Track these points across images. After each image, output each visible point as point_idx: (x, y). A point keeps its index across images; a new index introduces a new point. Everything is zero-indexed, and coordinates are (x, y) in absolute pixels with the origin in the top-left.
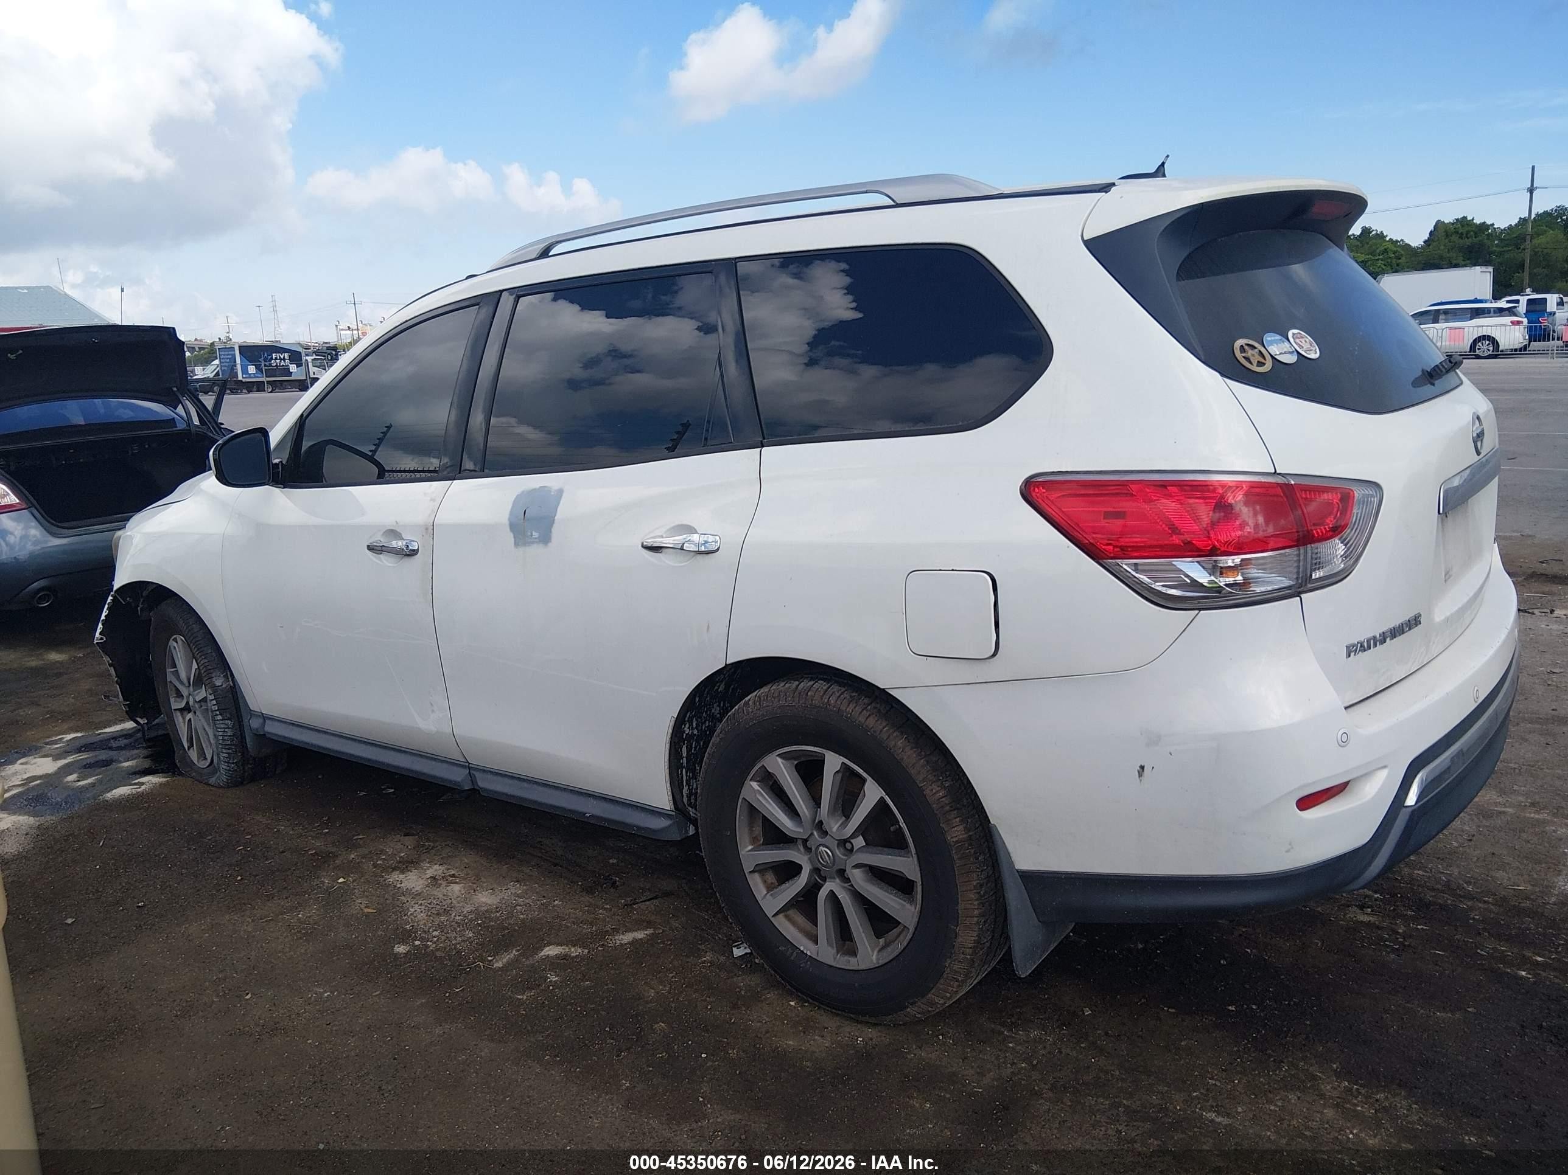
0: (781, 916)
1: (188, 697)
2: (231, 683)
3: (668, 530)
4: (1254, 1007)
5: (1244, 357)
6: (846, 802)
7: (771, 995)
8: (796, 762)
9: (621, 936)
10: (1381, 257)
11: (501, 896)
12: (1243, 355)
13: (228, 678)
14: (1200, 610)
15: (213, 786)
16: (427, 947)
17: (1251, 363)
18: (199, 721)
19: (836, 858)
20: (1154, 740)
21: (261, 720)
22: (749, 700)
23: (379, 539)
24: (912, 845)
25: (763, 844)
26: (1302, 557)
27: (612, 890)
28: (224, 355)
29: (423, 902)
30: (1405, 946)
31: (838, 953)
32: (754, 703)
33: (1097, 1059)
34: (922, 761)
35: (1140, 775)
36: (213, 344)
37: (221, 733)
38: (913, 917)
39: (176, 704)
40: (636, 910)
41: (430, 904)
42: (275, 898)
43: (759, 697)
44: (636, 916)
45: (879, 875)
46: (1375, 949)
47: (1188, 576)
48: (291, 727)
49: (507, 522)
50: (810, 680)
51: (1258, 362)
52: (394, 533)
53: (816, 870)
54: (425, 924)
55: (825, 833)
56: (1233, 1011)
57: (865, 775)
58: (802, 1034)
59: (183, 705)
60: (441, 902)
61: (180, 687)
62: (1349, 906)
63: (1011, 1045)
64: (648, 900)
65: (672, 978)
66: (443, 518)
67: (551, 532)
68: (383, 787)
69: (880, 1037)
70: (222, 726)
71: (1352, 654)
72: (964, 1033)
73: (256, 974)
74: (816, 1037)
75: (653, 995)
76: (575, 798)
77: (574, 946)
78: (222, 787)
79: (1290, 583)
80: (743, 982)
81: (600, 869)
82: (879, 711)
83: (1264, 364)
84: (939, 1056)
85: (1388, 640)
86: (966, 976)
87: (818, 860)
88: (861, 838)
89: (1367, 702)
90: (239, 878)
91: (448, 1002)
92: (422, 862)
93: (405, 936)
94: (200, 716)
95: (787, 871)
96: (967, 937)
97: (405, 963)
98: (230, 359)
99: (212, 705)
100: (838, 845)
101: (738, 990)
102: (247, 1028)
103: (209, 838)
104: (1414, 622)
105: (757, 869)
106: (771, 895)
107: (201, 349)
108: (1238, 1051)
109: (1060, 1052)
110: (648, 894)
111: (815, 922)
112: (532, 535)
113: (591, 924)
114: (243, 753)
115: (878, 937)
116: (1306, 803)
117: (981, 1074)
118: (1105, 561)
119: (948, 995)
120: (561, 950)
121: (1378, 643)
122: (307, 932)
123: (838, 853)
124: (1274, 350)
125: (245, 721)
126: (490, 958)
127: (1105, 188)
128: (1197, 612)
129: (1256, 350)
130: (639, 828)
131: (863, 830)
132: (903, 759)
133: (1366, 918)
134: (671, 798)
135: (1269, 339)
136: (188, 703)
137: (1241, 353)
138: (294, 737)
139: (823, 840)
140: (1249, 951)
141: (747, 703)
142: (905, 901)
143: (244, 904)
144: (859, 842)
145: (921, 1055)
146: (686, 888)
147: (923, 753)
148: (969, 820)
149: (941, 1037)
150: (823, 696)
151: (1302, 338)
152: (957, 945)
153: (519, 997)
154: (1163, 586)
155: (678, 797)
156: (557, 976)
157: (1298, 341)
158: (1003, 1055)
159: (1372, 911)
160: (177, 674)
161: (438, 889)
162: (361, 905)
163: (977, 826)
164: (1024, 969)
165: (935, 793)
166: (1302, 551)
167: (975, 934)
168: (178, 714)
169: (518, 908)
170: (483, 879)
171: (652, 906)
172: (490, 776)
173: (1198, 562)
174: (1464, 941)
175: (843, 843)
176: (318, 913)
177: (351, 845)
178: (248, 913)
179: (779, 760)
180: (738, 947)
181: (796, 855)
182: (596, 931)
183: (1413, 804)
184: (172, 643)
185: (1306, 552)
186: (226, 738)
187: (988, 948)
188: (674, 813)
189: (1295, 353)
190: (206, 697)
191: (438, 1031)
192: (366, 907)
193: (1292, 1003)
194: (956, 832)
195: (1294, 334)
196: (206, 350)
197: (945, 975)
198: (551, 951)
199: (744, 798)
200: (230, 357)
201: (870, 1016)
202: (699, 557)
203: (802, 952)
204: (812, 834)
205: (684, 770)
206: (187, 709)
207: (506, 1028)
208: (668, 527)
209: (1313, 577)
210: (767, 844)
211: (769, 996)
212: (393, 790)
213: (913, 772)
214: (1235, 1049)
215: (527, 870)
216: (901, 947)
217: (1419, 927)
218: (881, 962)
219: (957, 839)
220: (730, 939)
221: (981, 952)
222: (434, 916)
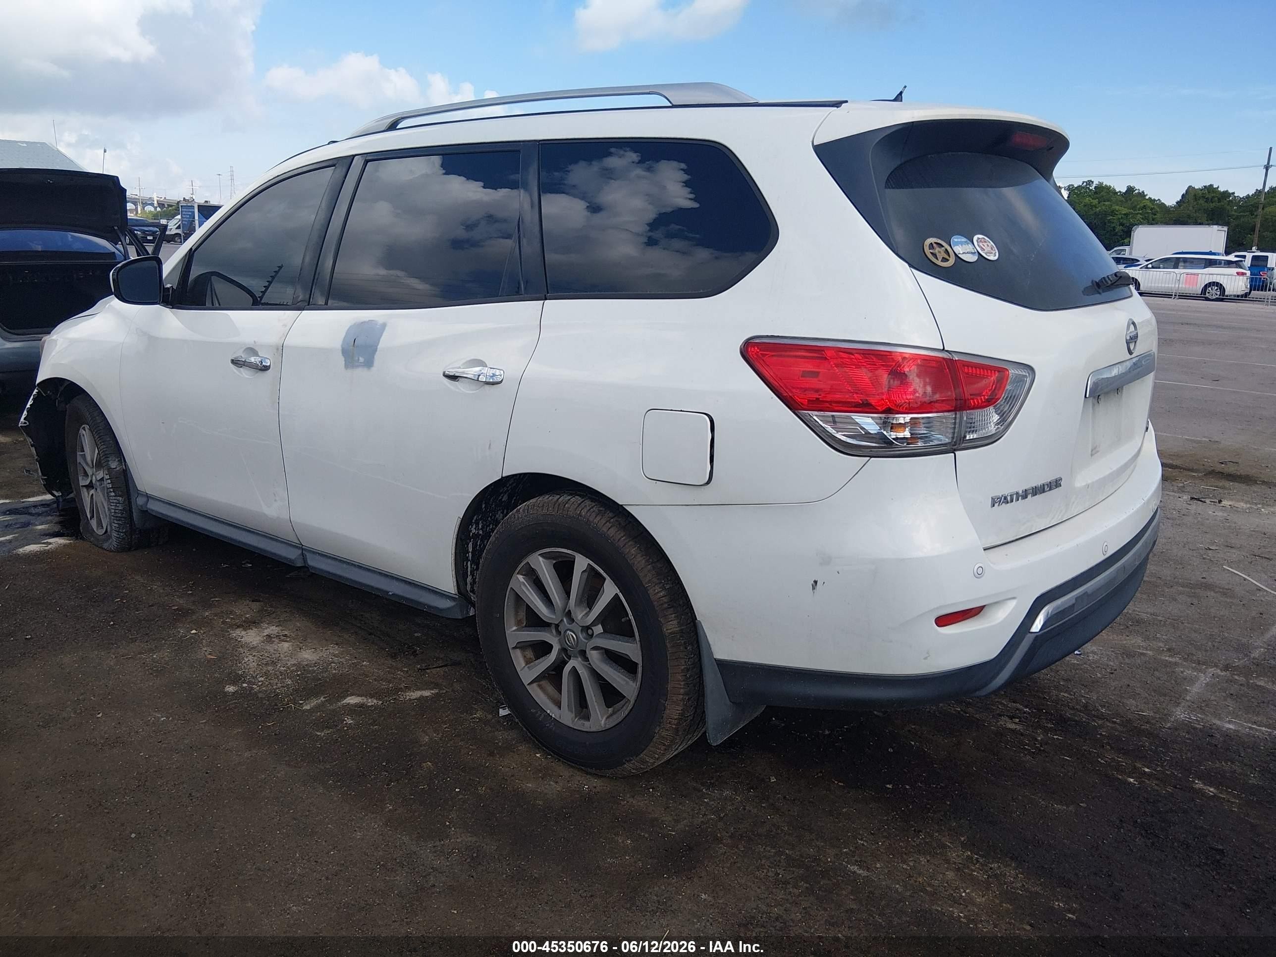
0: (535, 685)
1: (92, 477)
2: (124, 466)
3: (466, 362)
4: (908, 787)
5: (931, 253)
6: (590, 596)
7: (522, 748)
8: (554, 562)
9: (412, 693)
10: (1140, 212)
11: (321, 654)
12: (931, 251)
13: (122, 463)
14: (871, 457)
15: (105, 550)
16: (252, 689)
17: (937, 259)
18: (100, 497)
19: (580, 641)
20: (826, 560)
21: (145, 499)
22: (520, 508)
23: (242, 355)
24: (637, 634)
25: (526, 626)
26: (958, 421)
27: (412, 657)
28: (186, 211)
29: (256, 654)
30: (1040, 750)
31: (576, 718)
32: (524, 511)
33: (772, 816)
34: (649, 566)
35: (814, 588)
36: (179, 202)
37: (113, 507)
38: (634, 692)
39: (83, 482)
40: (428, 674)
41: (261, 656)
42: (138, 641)
43: (528, 506)
44: (427, 679)
45: (612, 657)
46: (1015, 751)
47: (863, 428)
48: (168, 506)
49: (340, 348)
50: (569, 495)
51: (943, 258)
52: (252, 351)
53: (564, 650)
54: (254, 672)
55: (572, 620)
56: (889, 788)
57: (605, 575)
58: (541, 779)
59: (87, 482)
60: (271, 655)
61: (87, 468)
62: (1001, 716)
63: (706, 800)
64: (440, 667)
65: (445, 728)
66: (291, 341)
67: (374, 357)
68: (243, 562)
69: (603, 786)
70: (115, 501)
71: (996, 505)
72: (670, 788)
73: (109, 699)
74: (551, 783)
75: (427, 740)
76: (383, 579)
77: (371, 698)
78: (113, 551)
79: (947, 441)
80: (502, 736)
81: (406, 640)
82: (620, 524)
83: (948, 260)
84: (646, 804)
85: (1029, 496)
86: (671, 741)
87: (566, 641)
88: (600, 626)
89: (1005, 546)
90: (112, 623)
91: (259, 733)
92: (262, 623)
93: (236, 679)
94: (99, 492)
95: (543, 649)
96: (673, 710)
97: (231, 700)
98: (190, 215)
99: (108, 483)
100: (582, 631)
101: (496, 741)
102: (93, 740)
103: (95, 590)
104: (1056, 484)
105: (518, 646)
106: (528, 667)
107: (169, 206)
108: (888, 820)
109: (745, 809)
110: (440, 663)
111: (560, 691)
112: (359, 360)
113: (390, 682)
114: (131, 525)
115: (608, 706)
116: (944, 620)
117: (677, 821)
118: (800, 411)
119: (657, 756)
120: (360, 700)
121: (1020, 498)
122: (157, 670)
123: (581, 636)
124: (958, 249)
125: (133, 500)
126: (301, 702)
127: (837, 104)
128: (868, 458)
129: (943, 248)
130: (429, 607)
131: (602, 619)
132: (634, 564)
133: (1013, 726)
134: (455, 584)
135: (956, 240)
136: (91, 481)
137: (930, 249)
138: (169, 514)
139: (570, 626)
140: (913, 743)
141: (518, 511)
142: (629, 679)
143: (112, 644)
144: (598, 629)
145: (632, 802)
146: (472, 660)
147: (651, 560)
148: (683, 617)
149: (651, 790)
150: (576, 508)
151: (985, 242)
152: (665, 716)
153: (319, 734)
154: (844, 435)
155: (461, 584)
156: (352, 720)
157: (981, 244)
158: (698, 808)
159: (1019, 721)
160: (84, 457)
161: (271, 645)
162: (206, 652)
163: (689, 622)
164: (716, 739)
165: (657, 593)
166: (958, 416)
167: (680, 708)
168: (85, 490)
169: (333, 664)
170: (309, 641)
171: (442, 672)
172: (317, 557)
173: (871, 417)
174: (1089, 751)
175: (586, 629)
176: (169, 656)
177: (208, 605)
178: (113, 651)
179: (541, 559)
180: (504, 708)
181: (548, 637)
182: (392, 687)
183: (1038, 631)
184: (82, 431)
185: (961, 417)
186: (117, 511)
187: (691, 720)
188: (457, 597)
189: (977, 254)
190: (103, 478)
191: (247, 754)
192: (209, 654)
193: (939, 787)
194: (671, 626)
195: (979, 238)
196: (174, 207)
197: (654, 740)
198: (352, 700)
199: (511, 588)
200: (190, 213)
201: (596, 769)
202: (487, 387)
203: (549, 714)
204: (562, 620)
205: (469, 563)
206: (90, 486)
207: (303, 757)
208: (464, 361)
209: (967, 438)
210: (529, 626)
211: (520, 748)
212: (251, 565)
213: (641, 575)
214: (886, 818)
215: (346, 636)
216: (623, 715)
217: (1055, 737)
218: (608, 727)
219: (671, 631)
220: (498, 702)
221: (684, 724)
222: (263, 666)
